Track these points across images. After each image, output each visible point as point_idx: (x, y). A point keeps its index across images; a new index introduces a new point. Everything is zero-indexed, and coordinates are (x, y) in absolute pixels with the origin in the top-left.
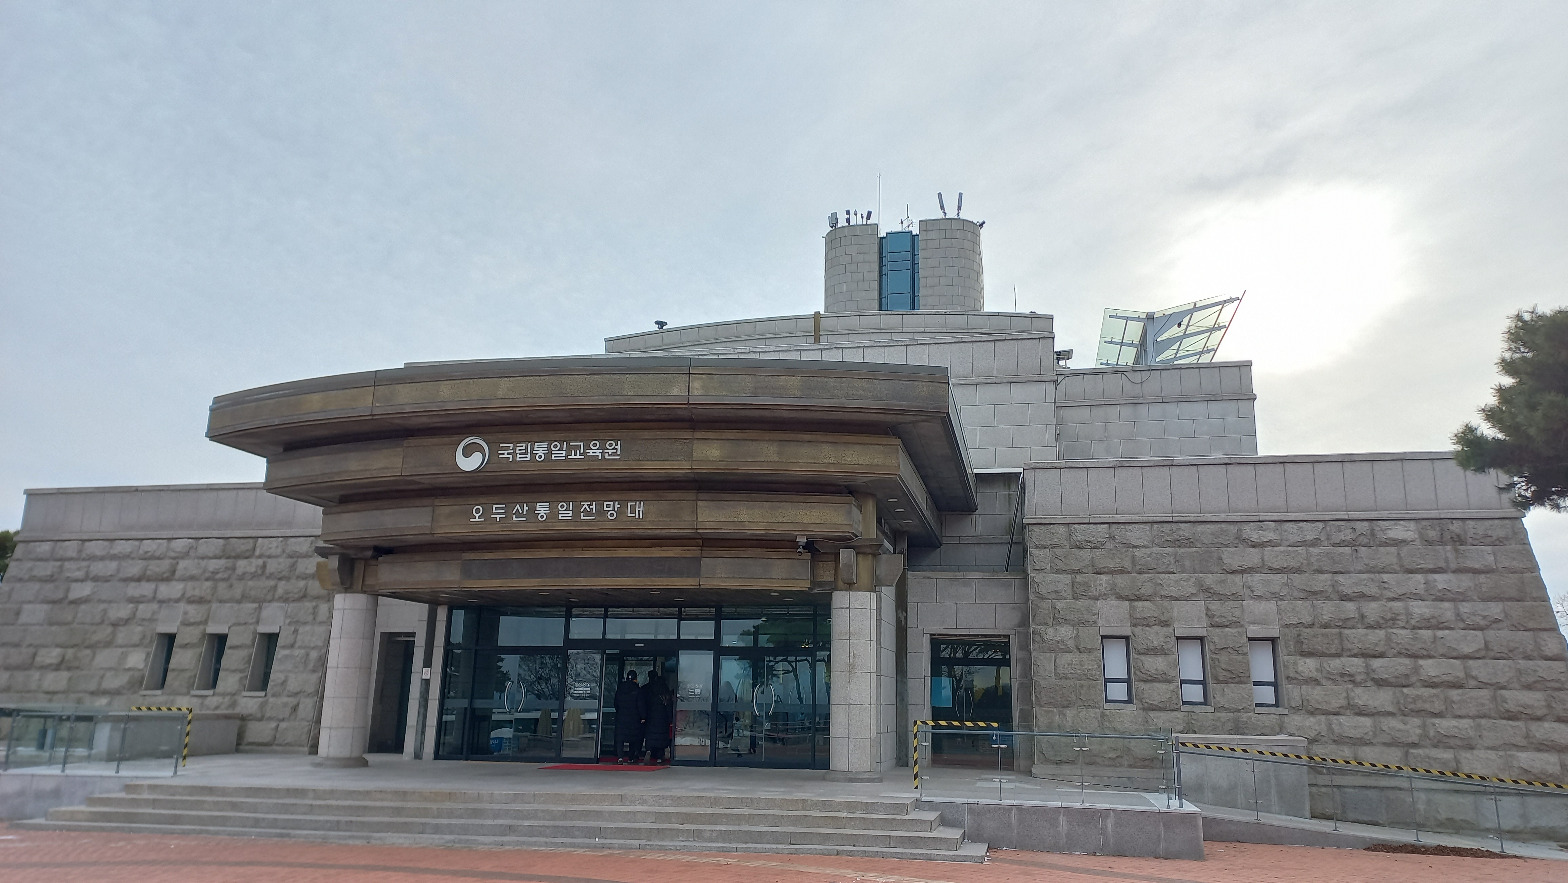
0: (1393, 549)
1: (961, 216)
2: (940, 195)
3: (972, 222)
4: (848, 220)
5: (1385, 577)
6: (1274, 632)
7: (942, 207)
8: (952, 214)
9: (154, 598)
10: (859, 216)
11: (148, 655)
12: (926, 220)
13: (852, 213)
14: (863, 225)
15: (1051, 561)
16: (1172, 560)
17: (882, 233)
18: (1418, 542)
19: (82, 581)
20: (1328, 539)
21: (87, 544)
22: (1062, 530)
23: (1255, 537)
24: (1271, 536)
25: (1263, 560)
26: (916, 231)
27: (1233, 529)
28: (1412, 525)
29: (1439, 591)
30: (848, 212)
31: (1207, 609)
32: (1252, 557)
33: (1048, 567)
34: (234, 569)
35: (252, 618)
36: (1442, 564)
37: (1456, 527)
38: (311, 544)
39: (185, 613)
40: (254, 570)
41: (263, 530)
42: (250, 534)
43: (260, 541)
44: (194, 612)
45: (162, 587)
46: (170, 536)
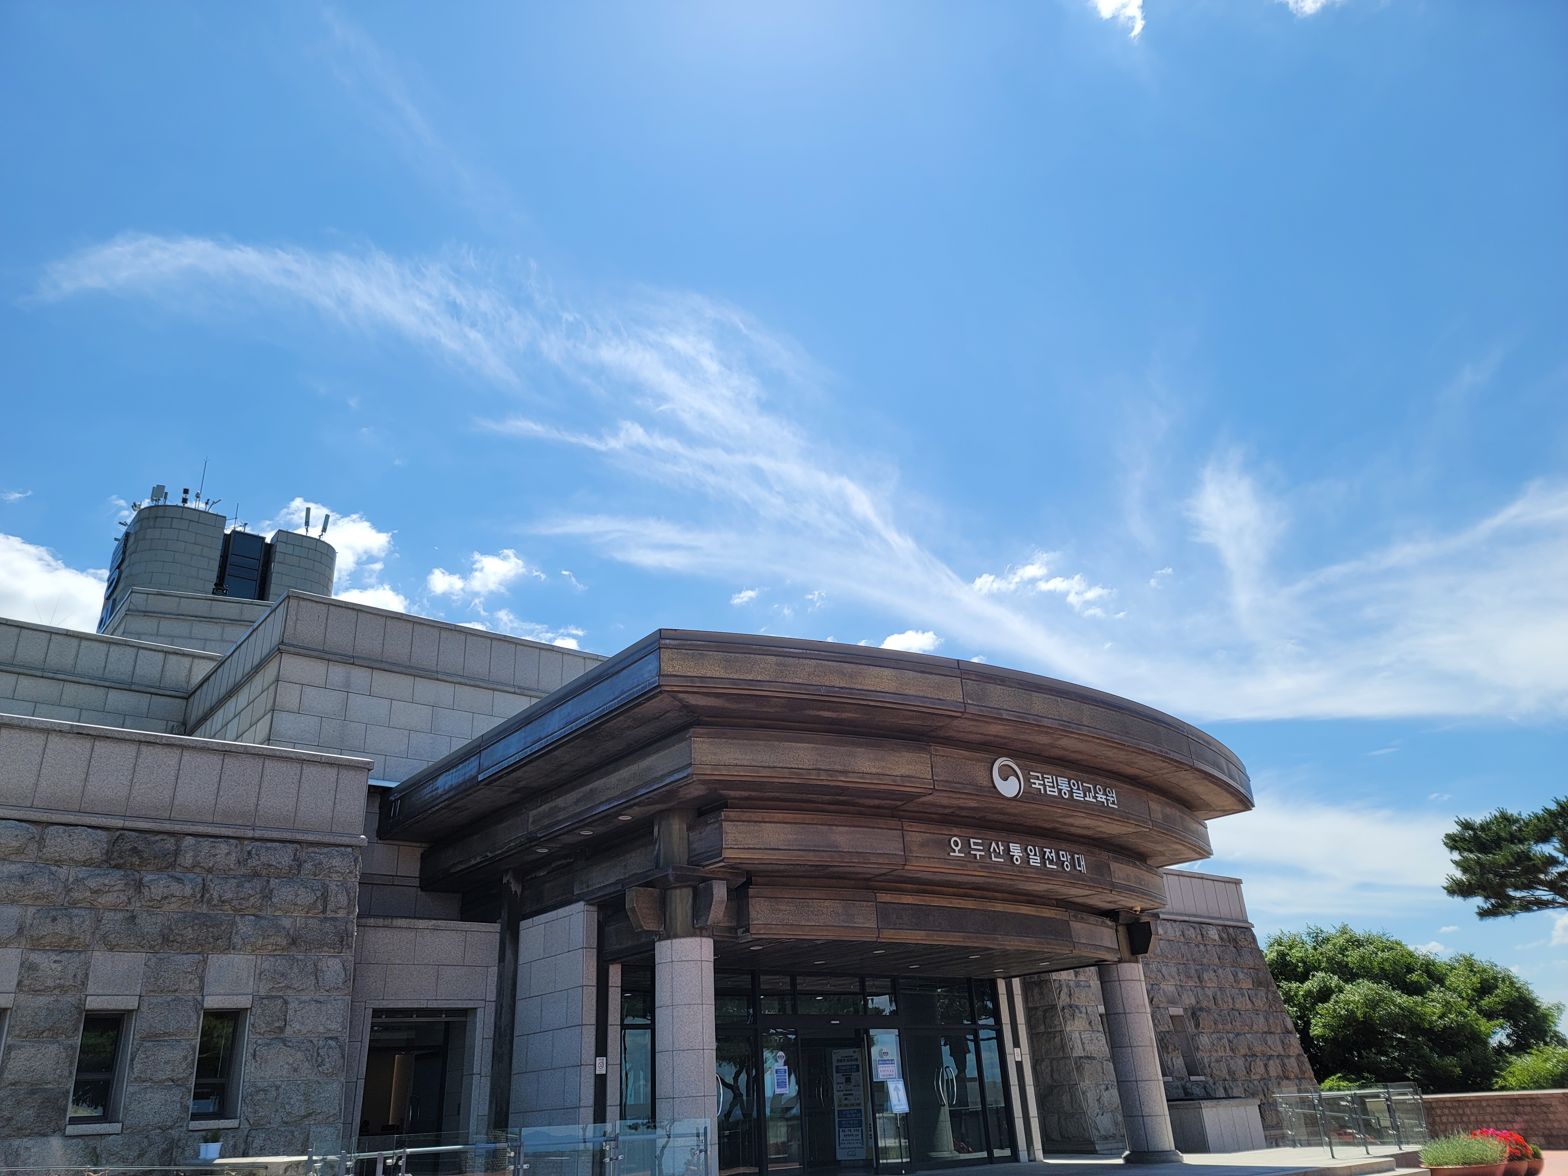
1: (325, 539)
3: (331, 548)
4: (184, 500)
7: (307, 523)
8: (314, 532)
12: (285, 532)
13: (191, 493)
14: (204, 513)
17: (229, 530)
26: (270, 539)
30: (186, 491)
35: (191, 981)
38: (295, 855)
39: (28, 967)
40: (188, 891)
41: (194, 823)
42: (168, 826)
43: (190, 840)
44: (54, 966)
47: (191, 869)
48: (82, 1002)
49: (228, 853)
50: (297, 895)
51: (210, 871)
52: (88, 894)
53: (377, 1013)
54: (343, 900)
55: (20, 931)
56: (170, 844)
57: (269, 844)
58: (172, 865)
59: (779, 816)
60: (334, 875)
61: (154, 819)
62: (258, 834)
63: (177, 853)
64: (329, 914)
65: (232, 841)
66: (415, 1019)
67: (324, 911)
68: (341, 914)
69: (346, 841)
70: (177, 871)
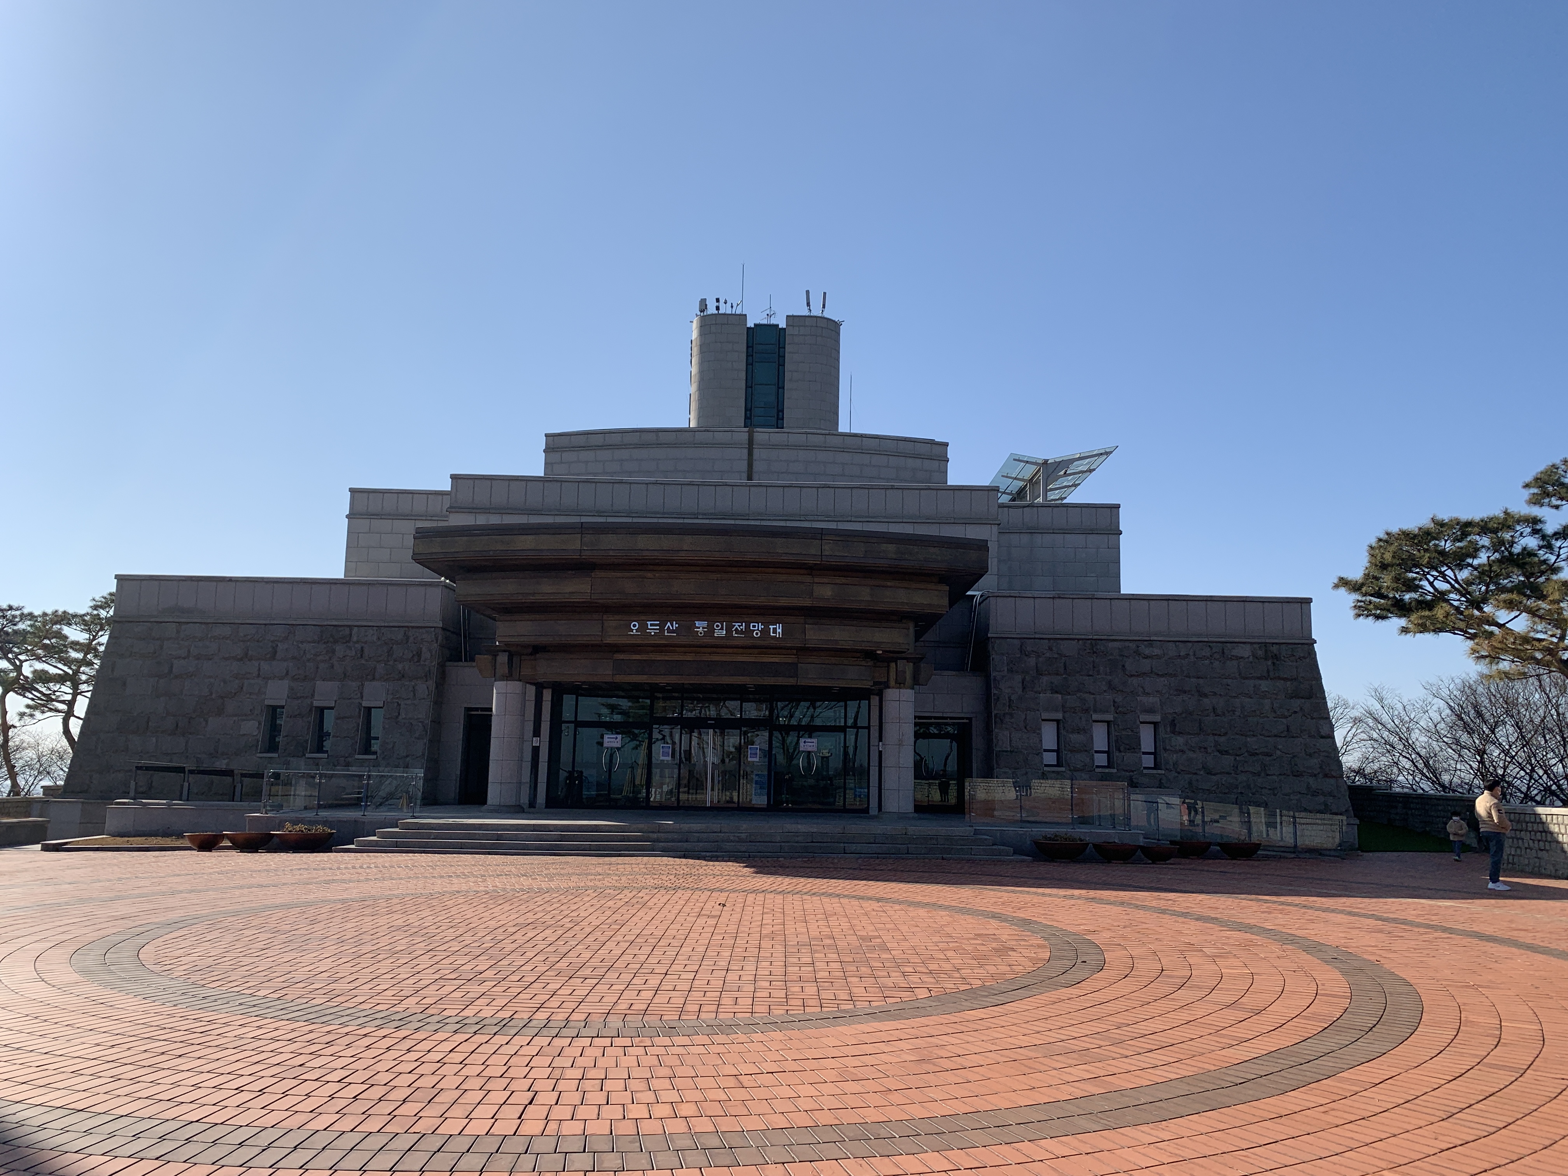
0: (1235, 663)
1: (826, 315)
2: (808, 292)
3: (834, 321)
4: (718, 308)
5: (1229, 681)
6: (1157, 718)
7: (808, 304)
8: (816, 311)
9: (259, 675)
10: (729, 305)
11: (260, 724)
12: (793, 316)
13: (722, 301)
14: (732, 314)
15: (1008, 664)
16: (1091, 666)
17: (750, 324)
18: (1251, 659)
19: (184, 658)
20: (1194, 655)
21: (183, 627)
22: (1016, 642)
23: (1147, 651)
24: (1157, 651)
25: (1152, 668)
26: (783, 325)
27: (1133, 645)
28: (1248, 647)
29: (1263, 692)
30: (718, 300)
31: (1114, 701)
32: (1146, 665)
33: (1006, 669)
34: (334, 651)
35: (356, 694)
36: (1265, 674)
37: (1275, 649)
38: (405, 633)
39: (291, 689)
40: (354, 653)
41: (358, 620)
42: (346, 623)
43: (356, 629)
44: (301, 688)
45: (265, 666)
46: (268, 622)
47: (357, 642)
48: (312, 703)
49: (373, 635)
50: (403, 654)
51: (366, 643)
52: (313, 656)
53: (468, 709)
54: (428, 655)
55: (287, 673)
56: (347, 631)
57: (392, 629)
58: (347, 641)
59: (527, 617)
60: (424, 643)
61: (340, 620)
62: (387, 624)
63: (350, 635)
64: (422, 663)
65: (375, 628)
66: (480, 713)
67: (419, 661)
69: (431, 625)
70: (351, 644)
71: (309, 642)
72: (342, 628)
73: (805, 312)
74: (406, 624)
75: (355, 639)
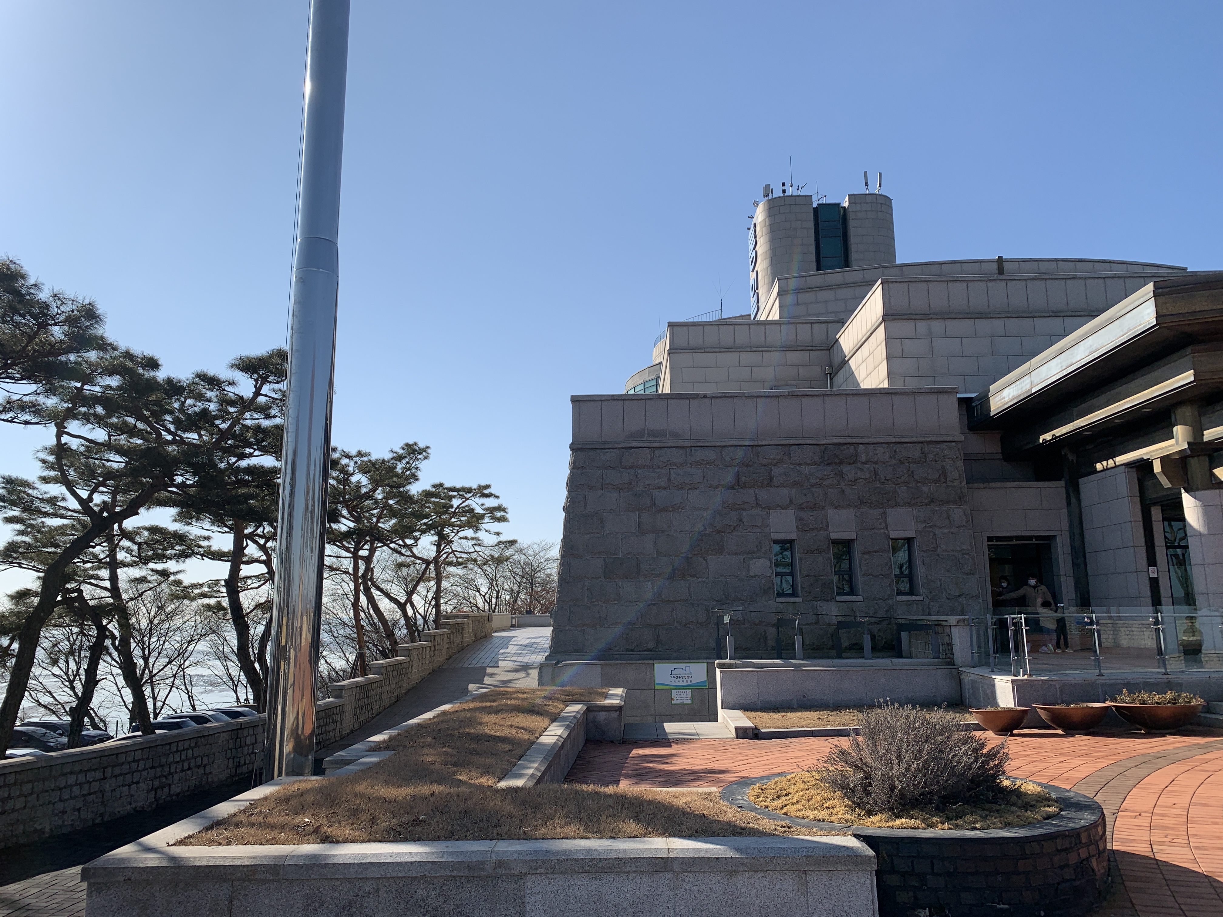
1: (882, 192)
2: (865, 173)
3: (888, 198)
4: (784, 191)
7: (867, 184)
8: (875, 189)
9: (757, 505)
11: (769, 560)
12: (854, 195)
13: (787, 185)
14: (798, 196)
17: (815, 204)
19: (665, 489)
21: (658, 451)
26: (846, 204)
30: (783, 184)
34: (841, 474)
35: (879, 523)
38: (922, 450)
39: (800, 520)
40: (867, 476)
41: (861, 437)
42: (849, 440)
43: (862, 447)
44: (811, 518)
45: (763, 494)
46: (756, 443)
47: (866, 463)
48: (831, 535)
49: (884, 453)
50: (926, 474)
51: (876, 463)
52: (818, 480)
53: (990, 539)
54: (956, 474)
55: (791, 501)
56: (852, 450)
57: (905, 445)
58: (855, 462)
60: (947, 460)
61: (840, 437)
62: (898, 440)
63: (856, 455)
64: (949, 483)
65: (884, 445)
66: (1014, 542)
67: (945, 482)
68: (956, 483)
69: (951, 439)
70: (859, 465)
71: (808, 464)
72: (845, 447)
73: (864, 191)
74: (922, 439)
75: (863, 458)
